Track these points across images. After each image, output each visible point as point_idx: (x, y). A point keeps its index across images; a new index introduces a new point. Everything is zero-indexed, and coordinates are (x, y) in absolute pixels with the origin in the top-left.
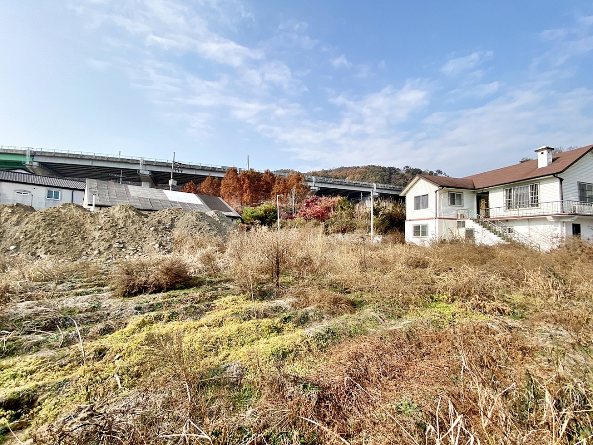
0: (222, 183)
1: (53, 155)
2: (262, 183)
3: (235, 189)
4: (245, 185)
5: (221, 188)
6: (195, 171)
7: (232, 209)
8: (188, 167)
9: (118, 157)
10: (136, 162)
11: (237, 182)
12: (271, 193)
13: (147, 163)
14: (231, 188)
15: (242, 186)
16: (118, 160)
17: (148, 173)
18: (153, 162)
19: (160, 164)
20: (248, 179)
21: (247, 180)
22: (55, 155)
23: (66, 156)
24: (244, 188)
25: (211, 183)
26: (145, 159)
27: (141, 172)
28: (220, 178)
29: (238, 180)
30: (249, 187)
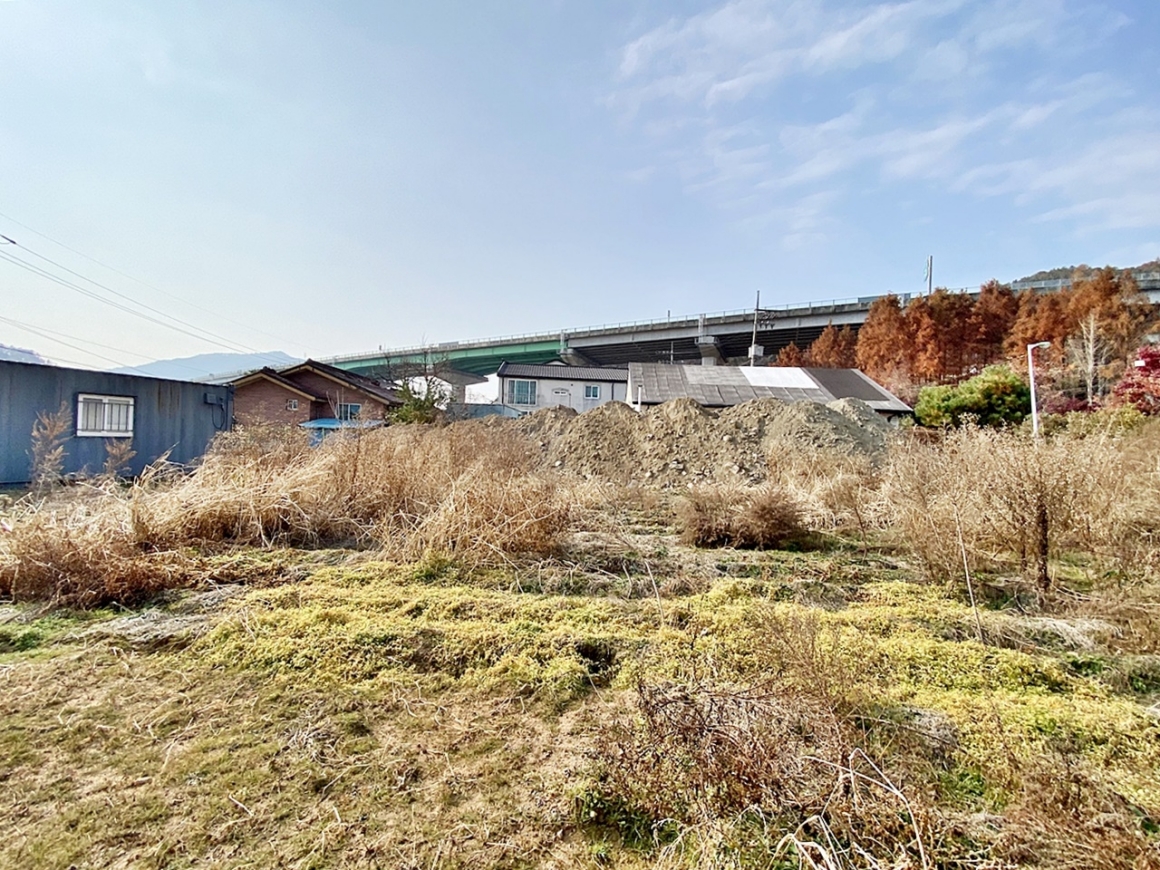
0: (860, 337)
1: (587, 335)
2: (973, 320)
3: (893, 346)
4: (920, 334)
5: (856, 348)
6: (797, 320)
7: (887, 393)
8: (785, 315)
9: (666, 321)
10: (691, 325)
11: (900, 329)
12: (1005, 344)
13: (711, 323)
14: (883, 346)
15: (912, 336)
16: (667, 327)
17: (711, 340)
18: (720, 318)
19: (732, 320)
20: (930, 315)
21: (926, 321)
22: (590, 335)
23: (602, 333)
24: (920, 339)
25: (835, 341)
26: (707, 317)
27: (701, 340)
28: (855, 327)
29: (903, 323)
30: (934, 336)
